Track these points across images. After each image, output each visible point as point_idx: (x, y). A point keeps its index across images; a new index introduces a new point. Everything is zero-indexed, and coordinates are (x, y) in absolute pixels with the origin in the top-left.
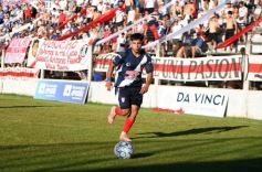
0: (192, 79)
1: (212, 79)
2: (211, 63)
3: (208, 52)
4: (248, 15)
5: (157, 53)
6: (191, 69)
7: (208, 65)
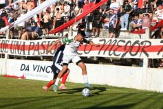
0: (31, 55)
1: (45, 55)
2: (44, 44)
3: (43, 36)
4: (71, 11)
5: (7, 36)
6: (30, 48)
7: (42, 45)
